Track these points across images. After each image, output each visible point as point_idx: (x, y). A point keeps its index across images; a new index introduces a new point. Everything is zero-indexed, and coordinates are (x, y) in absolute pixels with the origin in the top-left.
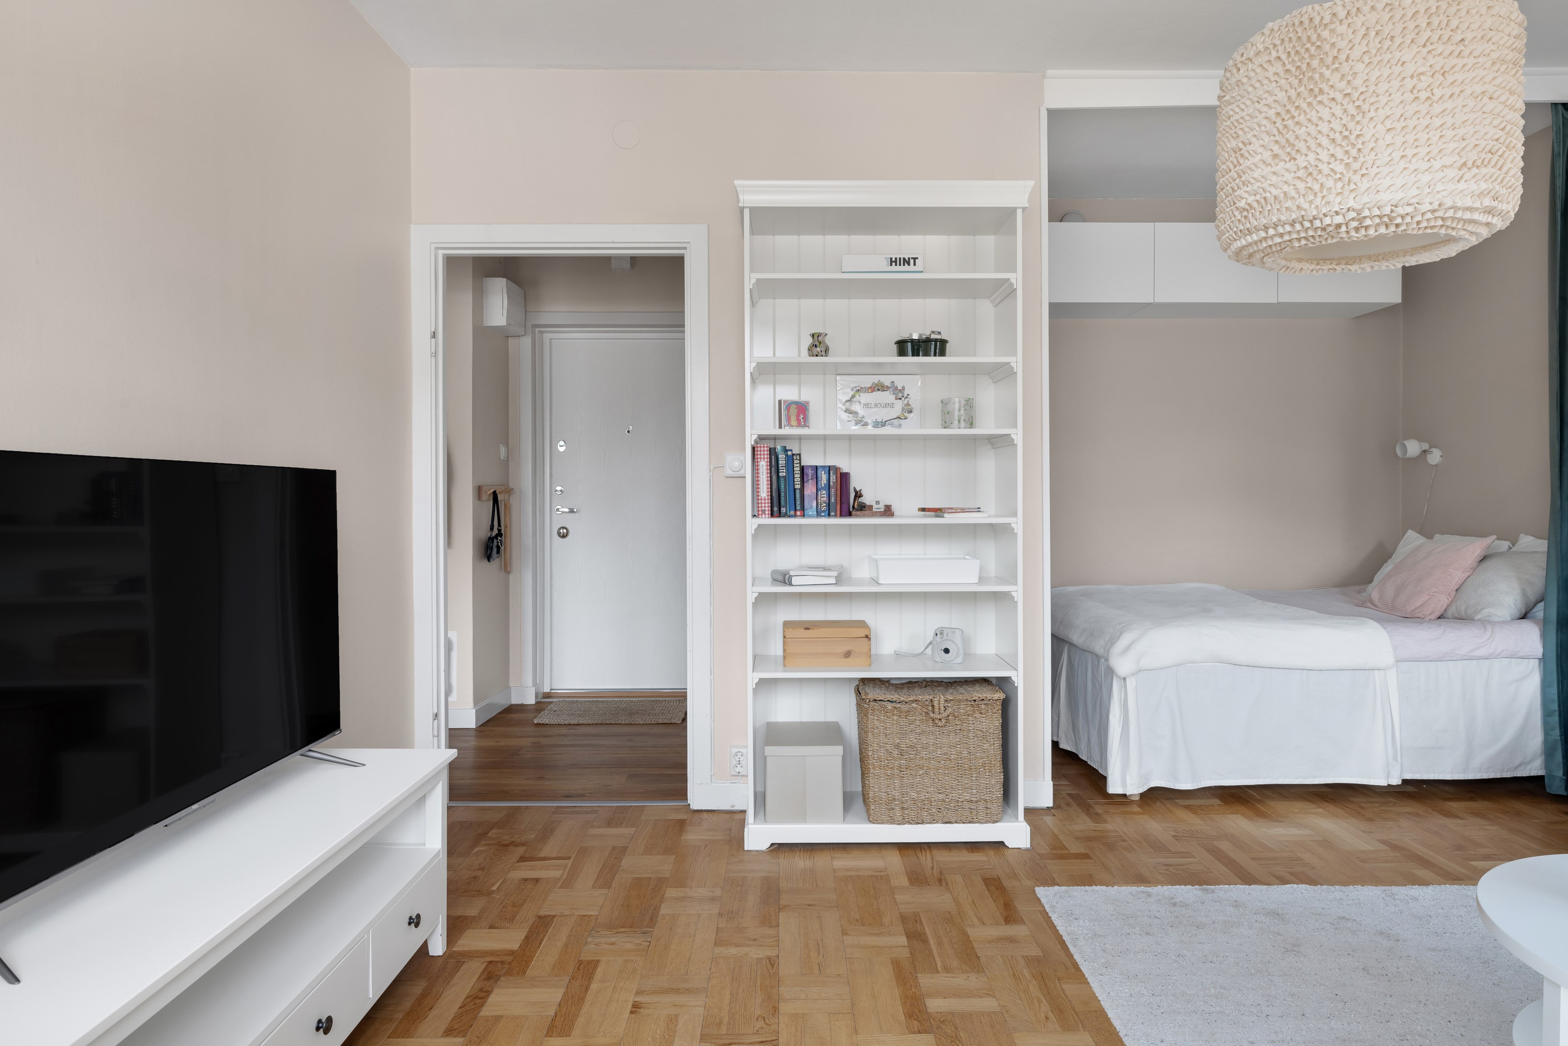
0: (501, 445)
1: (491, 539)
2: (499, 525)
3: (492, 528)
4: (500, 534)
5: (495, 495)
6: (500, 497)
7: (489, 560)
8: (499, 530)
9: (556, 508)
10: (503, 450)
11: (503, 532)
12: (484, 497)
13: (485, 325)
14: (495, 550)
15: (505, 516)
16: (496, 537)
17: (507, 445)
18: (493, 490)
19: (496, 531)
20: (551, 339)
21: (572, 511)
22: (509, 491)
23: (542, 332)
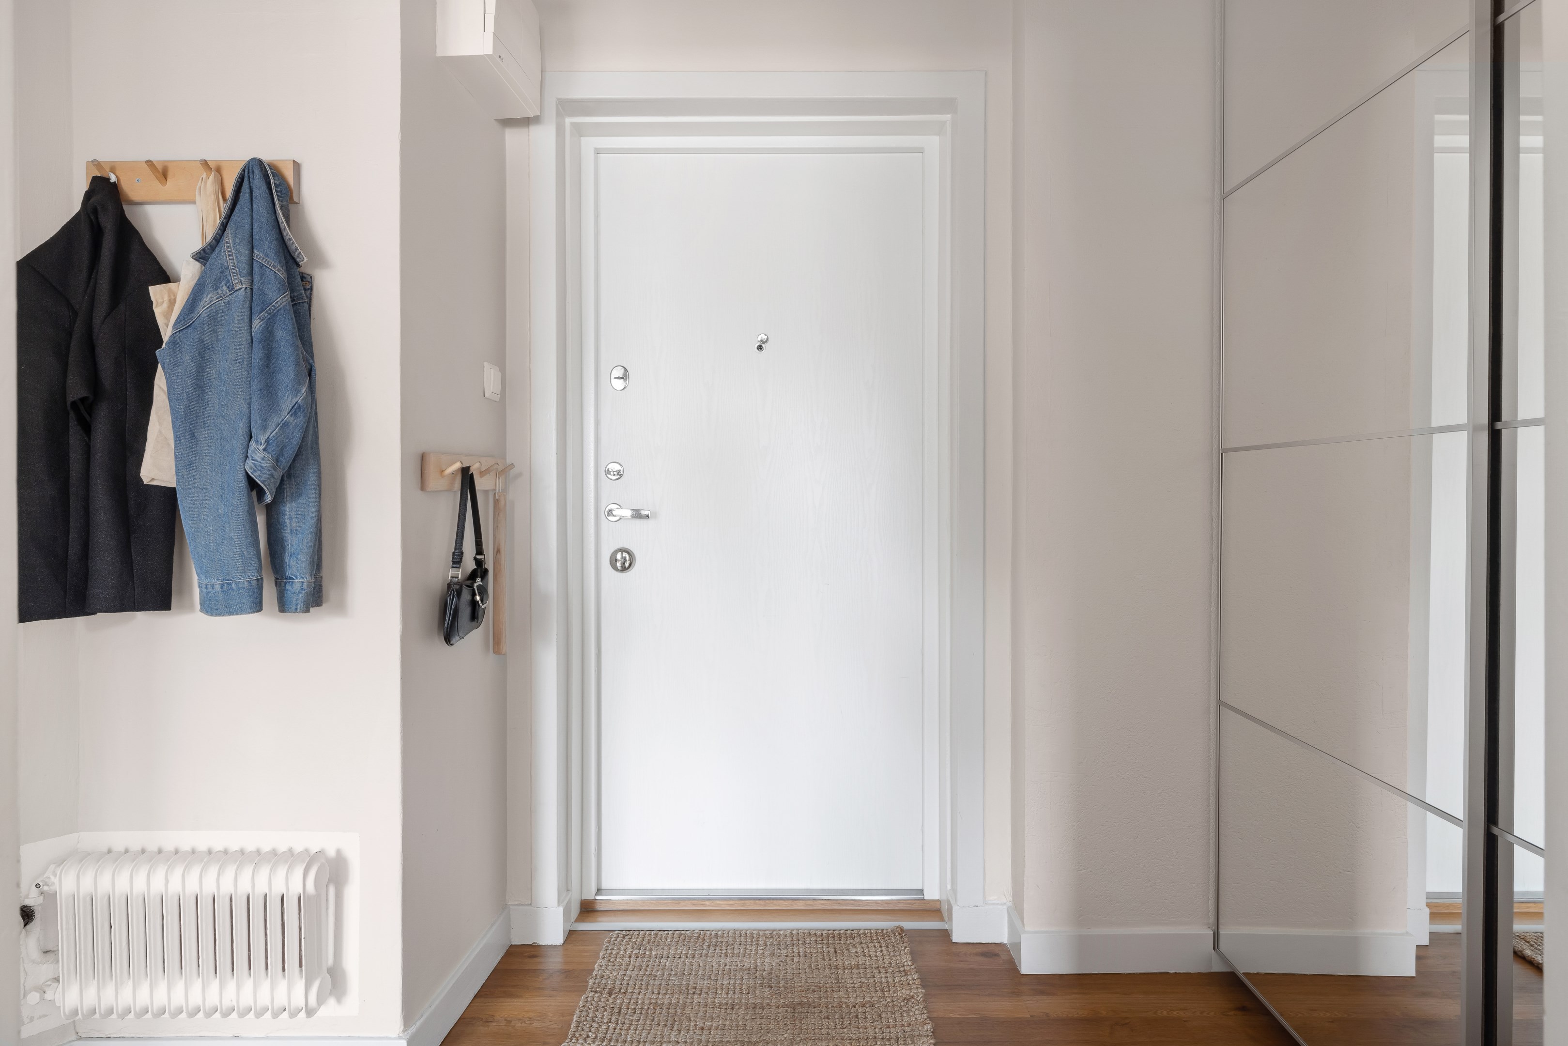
0: (485, 364)
1: (453, 590)
2: (479, 550)
3: (457, 560)
4: (480, 571)
5: (467, 479)
6: (481, 484)
7: (448, 640)
8: (479, 563)
9: (607, 510)
10: (491, 378)
11: (489, 565)
12: (434, 482)
13: (442, 51)
14: (465, 612)
15: (496, 528)
16: (473, 576)
17: (501, 362)
18: (457, 466)
19: (469, 564)
20: (598, 152)
21: (637, 515)
22: (504, 471)
23: (580, 131)
